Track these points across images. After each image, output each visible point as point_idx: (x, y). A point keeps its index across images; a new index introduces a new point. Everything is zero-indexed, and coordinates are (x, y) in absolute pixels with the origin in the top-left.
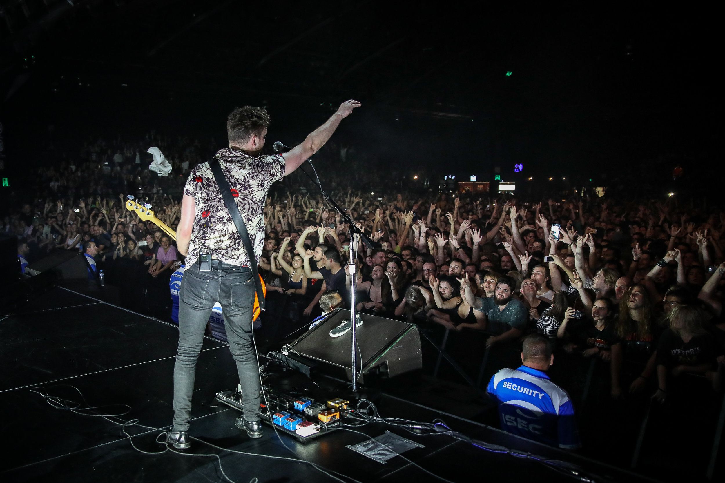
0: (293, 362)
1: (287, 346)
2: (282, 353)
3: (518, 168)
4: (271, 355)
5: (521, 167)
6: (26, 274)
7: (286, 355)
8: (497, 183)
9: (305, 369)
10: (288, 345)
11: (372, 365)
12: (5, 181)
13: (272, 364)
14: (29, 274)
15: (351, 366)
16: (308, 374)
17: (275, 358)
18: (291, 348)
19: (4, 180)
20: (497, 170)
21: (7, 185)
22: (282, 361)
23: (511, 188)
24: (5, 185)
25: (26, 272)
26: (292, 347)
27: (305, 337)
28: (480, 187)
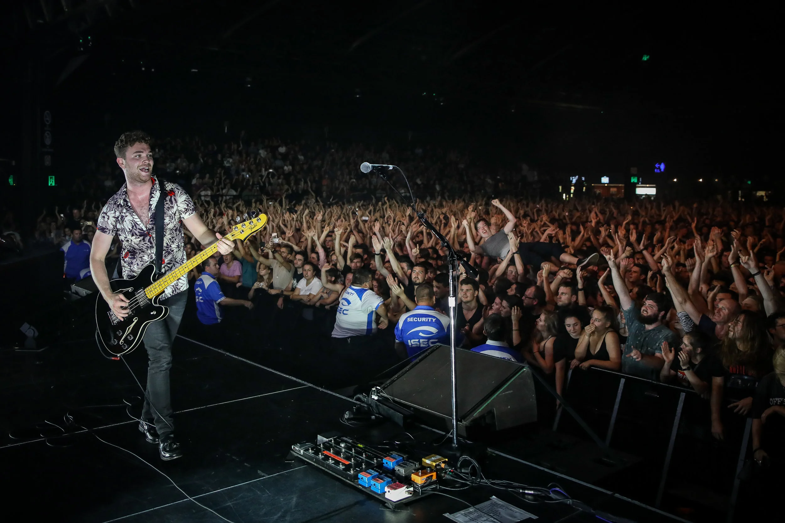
0: (384, 408)
1: (376, 388)
2: (371, 396)
3: (659, 168)
4: (359, 399)
5: (662, 167)
6: (73, 293)
7: (375, 400)
8: (634, 186)
9: (398, 417)
10: (378, 387)
11: (476, 414)
12: (52, 180)
13: (360, 409)
14: (77, 293)
15: (451, 415)
16: (401, 423)
17: (363, 402)
18: (381, 391)
19: (51, 178)
20: (634, 170)
21: (54, 184)
22: (372, 407)
23: (652, 191)
24: (51, 184)
25: (73, 290)
26: (383, 390)
27: (398, 378)
28: (613, 190)
